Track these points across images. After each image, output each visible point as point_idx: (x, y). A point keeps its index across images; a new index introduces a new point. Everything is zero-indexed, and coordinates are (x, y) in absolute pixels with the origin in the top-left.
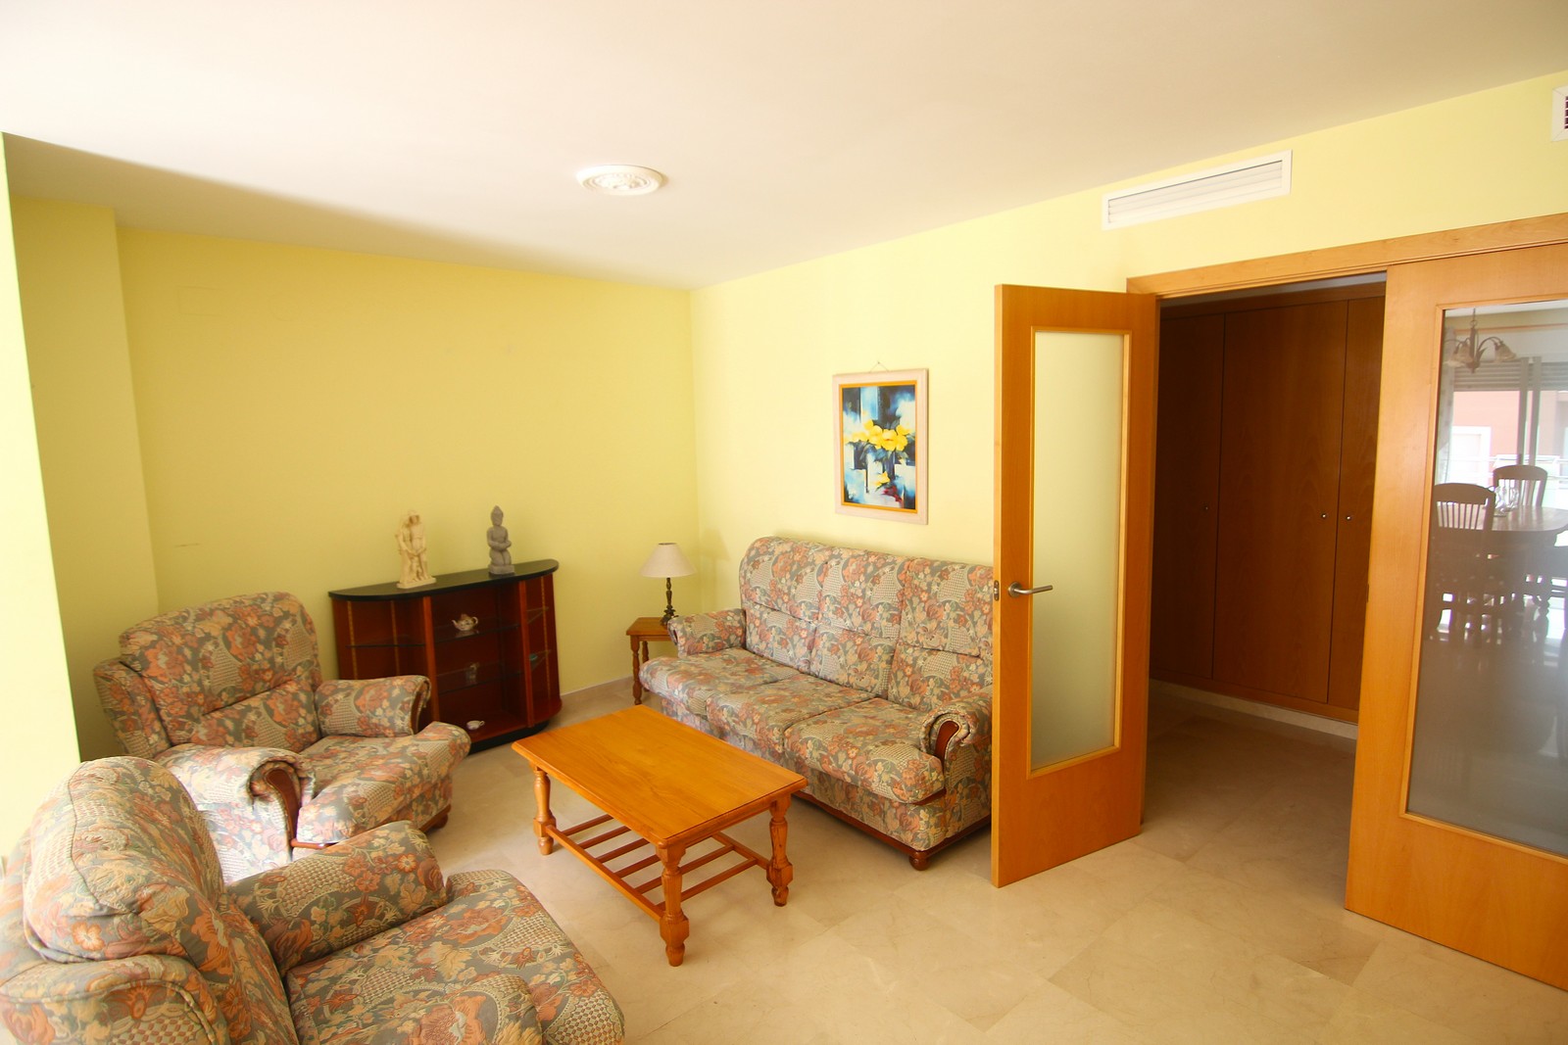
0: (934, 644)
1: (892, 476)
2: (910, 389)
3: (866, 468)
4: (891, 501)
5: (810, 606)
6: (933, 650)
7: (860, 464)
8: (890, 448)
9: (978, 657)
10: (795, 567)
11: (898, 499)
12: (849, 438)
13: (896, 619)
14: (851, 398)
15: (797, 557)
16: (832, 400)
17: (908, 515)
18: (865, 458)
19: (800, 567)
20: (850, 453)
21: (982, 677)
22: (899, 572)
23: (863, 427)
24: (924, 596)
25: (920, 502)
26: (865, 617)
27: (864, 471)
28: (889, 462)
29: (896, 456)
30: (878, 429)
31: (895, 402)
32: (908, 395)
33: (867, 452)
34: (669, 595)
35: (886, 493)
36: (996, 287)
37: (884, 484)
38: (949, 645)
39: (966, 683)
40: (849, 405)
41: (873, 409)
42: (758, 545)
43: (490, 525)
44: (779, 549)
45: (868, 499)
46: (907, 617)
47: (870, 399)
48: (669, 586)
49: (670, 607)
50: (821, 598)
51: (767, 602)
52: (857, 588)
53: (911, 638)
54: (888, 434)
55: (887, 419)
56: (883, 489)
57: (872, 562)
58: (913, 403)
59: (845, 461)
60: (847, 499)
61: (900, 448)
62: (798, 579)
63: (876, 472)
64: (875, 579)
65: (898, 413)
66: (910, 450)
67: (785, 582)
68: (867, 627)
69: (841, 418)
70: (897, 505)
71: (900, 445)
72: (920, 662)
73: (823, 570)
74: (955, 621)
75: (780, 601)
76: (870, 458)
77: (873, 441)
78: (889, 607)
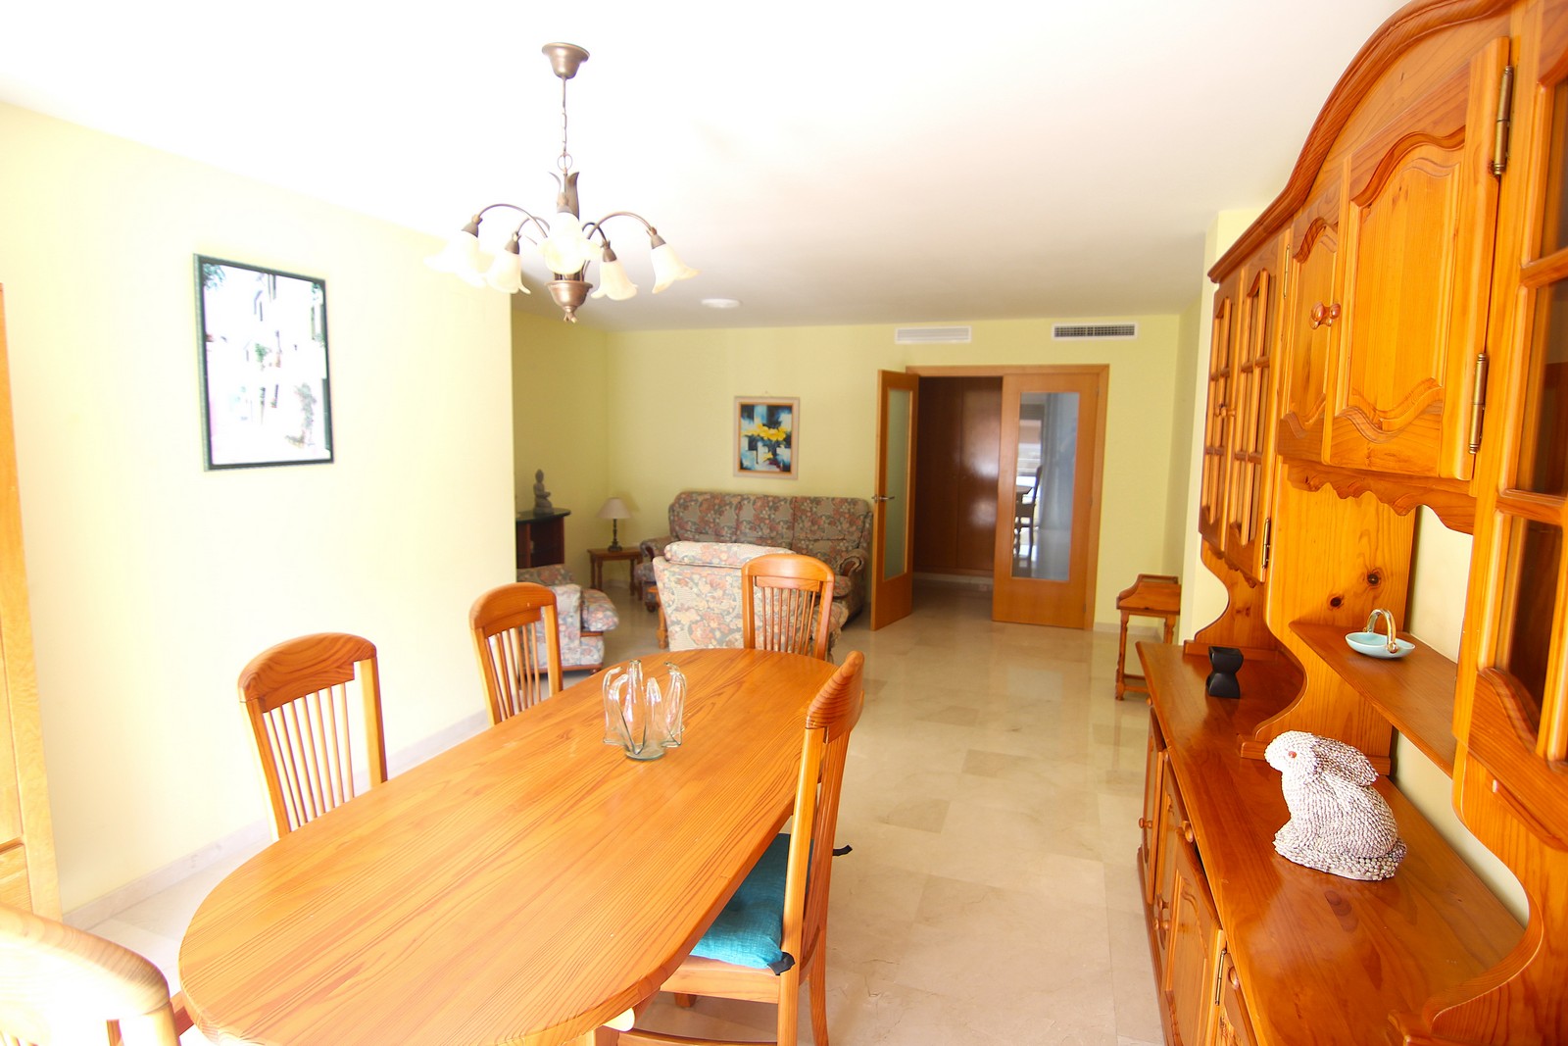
0: (816, 537)
1: (775, 454)
2: (789, 408)
3: (756, 449)
4: (774, 468)
5: (730, 528)
6: (816, 540)
7: (752, 446)
8: (774, 439)
9: (843, 539)
10: (717, 507)
11: (779, 467)
12: (744, 433)
13: (791, 527)
14: (747, 411)
15: (717, 501)
16: (732, 412)
17: (786, 475)
18: (756, 444)
19: (720, 507)
20: (745, 443)
21: (847, 548)
22: (790, 504)
23: (756, 427)
24: (809, 514)
25: (793, 468)
26: (772, 529)
27: (755, 452)
28: (773, 447)
29: (778, 444)
30: (766, 428)
31: (778, 414)
32: (787, 411)
33: (757, 441)
34: (615, 532)
35: (771, 464)
36: (879, 371)
37: (769, 459)
38: (825, 535)
39: (839, 552)
40: (746, 414)
41: (763, 417)
42: (684, 496)
43: (535, 481)
44: (700, 499)
45: (758, 467)
46: (798, 527)
47: (760, 412)
48: (615, 526)
49: (615, 540)
50: (738, 523)
51: (696, 529)
52: (765, 514)
53: (802, 536)
54: (773, 431)
55: (772, 421)
56: (768, 462)
57: (772, 502)
58: (790, 416)
59: (742, 446)
60: (742, 467)
61: (781, 439)
62: (721, 513)
63: (763, 453)
64: (776, 509)
65: (780, 420)
66: (788, 441)
67: (710, 516)
68: (774, 534)
69: (740, 422)
70: (778, 470)
71: (781, 437)
72: (811, 547)
73: (739, 507)
74: (829, 524)
75: (707, 528)
76: (760, 445)
77: (762, 435)
78: (786, 522)
